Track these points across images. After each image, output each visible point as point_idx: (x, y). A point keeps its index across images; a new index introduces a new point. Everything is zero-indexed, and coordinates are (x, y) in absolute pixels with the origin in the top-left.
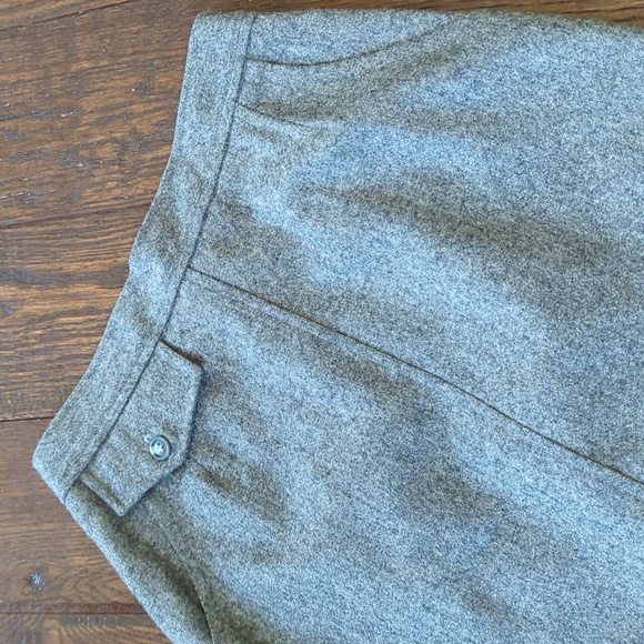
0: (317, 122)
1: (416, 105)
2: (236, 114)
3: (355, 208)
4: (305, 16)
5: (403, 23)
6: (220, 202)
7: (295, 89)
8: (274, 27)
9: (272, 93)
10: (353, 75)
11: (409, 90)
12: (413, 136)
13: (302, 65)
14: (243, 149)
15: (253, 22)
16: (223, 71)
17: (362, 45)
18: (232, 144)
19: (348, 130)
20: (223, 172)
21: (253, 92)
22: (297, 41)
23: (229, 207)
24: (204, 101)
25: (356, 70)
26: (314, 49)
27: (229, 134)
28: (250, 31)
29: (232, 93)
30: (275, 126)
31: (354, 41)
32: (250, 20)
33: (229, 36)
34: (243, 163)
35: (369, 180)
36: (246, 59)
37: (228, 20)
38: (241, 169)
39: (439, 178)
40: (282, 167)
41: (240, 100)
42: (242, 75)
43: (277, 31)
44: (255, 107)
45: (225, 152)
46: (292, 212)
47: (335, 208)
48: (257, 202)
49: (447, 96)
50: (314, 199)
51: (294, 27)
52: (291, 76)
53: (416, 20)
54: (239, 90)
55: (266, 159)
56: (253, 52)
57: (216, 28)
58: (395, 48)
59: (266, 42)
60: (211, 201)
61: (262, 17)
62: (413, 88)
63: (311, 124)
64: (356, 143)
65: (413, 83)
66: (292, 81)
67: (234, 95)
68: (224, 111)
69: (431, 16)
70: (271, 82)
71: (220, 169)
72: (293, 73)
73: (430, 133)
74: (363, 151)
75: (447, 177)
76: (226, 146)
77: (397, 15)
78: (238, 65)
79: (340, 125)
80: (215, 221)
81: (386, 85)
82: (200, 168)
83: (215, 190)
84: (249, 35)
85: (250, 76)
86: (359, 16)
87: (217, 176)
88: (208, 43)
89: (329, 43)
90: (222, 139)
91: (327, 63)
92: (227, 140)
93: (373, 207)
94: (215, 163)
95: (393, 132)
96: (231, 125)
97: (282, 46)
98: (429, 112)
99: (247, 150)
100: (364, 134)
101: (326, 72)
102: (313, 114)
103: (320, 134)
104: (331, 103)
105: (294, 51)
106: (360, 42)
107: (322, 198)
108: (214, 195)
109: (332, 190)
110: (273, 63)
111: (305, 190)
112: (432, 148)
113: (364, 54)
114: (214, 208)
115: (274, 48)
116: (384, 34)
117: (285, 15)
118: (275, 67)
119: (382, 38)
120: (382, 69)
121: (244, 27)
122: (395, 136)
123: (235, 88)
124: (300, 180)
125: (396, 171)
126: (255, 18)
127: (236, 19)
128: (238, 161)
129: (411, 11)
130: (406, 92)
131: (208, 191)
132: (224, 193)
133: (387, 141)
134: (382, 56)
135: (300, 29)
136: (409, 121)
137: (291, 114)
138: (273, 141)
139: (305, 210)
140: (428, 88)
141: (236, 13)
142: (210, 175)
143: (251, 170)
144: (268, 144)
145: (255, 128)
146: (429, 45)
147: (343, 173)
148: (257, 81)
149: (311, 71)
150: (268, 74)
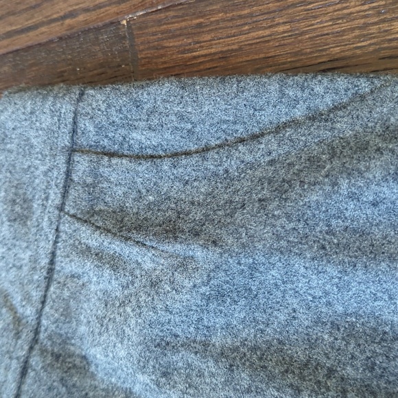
0: (178, 246)
1: (333, 222)
2: (62, 228)
3: (244, 378)
4: (152, 89)
5: (299, 94)
6: (43, 351)
7: (144, 191)
8: (109, 106)
9: (111, 196)
10: (227, 171)
11: (321, 199)
12: (332, 270)
13: (152, 157)
14: (73, 276)
15: (79, 100)
16: (43, 168)
17: (238, 127)
18: (58, 268)
19: (227, 262)
20: (47, 309)
21: (85, 196)
22: (142, 124)
23: (57, 357)
24: (18, 209)
25: (232, 165)
26: (167, 135)
27: (53, 254)
28: (75, 113)
29: (55, 197)
30: (116, 246)
31: (226, 122)
32: (75, 97)
33: (46, 120)
34: (74, 296)
35: (262, 331)
36: (72, 150)
37: (45, 98)
38: (72, 303)
39: (375, 330)
40: (129, 309)
41: (67, 208)
42: (68, 174)
43: (113, 111)
44: (88, 218)
45: (49, 279)
46: (146, 377)
47: (212, 375)
48: (96, 353)
49: (383, 207)
50: (179, 359)
51: (138, 105)
52: (137, 173)
53: (319, 89)
54: (65, 195)
55: (105, 292)
56: (82, 141)
57: (29, 109)
58: (289, 132)
59: (99, 128)
60: (31, 348)
61: (91, 92)
62: (328, 196)
63: (169, 248)
64: (239, 280)
65: (328, 188)
66: (139, 180)
67: (58, 202)
68: (45, 224)
69: (342, 82)
70: (108, 181)
71: (43, 303)
72: (140, 169)
73: (359, 266)
74: (250, 289)
75: (387, 329)
76: (51, 271)
77: (290, 82)
78: (61, 159)
79: (213, 255)
80: (38, 379)
81: (282, 190)
82: (17, 299)
83: (37, 332)
84: (75, 119)
85: (80, 174)
86: (232, 86)
87: (40, 313)
88: (19, 131)
89: (189, 126)
90: (44, 262)
91: (187, 154)
92: (52, 262)
93: (271, 378)
94: (36, 295)
95: (298, 265)
96: (56, 242)
97: (123, 132)
98: (355, 231)
99: (79, 277)
100: (253, 268)
101: (187, 167)
102: (171, 231)
103: (184, 264)
104: (198, 215)
105: (140, 138)
106: (235, 123)
107: (191, 357)
108: (35, 340)
109: (205, 345)
110: (112, 155)
111: (164, 345)
112: (363, 287)
113: (242, 141)
114: (35, 361)
115: (111, 135)
116: (270, 110)
117: (124, 89)
118: (114, 161)
119: (268, 117)
120: (272, 163)
121: (66, 108)
122: (302, 270)
123: (59, 191)
124: (156, 331)
125: (305, 319)
126: (82, 94)
127: (55, 97)
128: (66, 294)
129: (310, 76)
130: (317, 202)
131: (27, 335)
132: (50, 338)
133: (289, 277)
134: (270, 144)
135: (146, 107)
136: (323, 248)
137: (139, 228)
138: (114, 268)
139: (165, 374)
140: (352, 196)
141: (56, 88)
142: (29, 312)
143: (85, 305)
144: (107, 272)
145: (88, 248)
146: (344, 126)
147: (221, 321)
148: (89, 180)
149: (166, 165)
150: (104, 171)
